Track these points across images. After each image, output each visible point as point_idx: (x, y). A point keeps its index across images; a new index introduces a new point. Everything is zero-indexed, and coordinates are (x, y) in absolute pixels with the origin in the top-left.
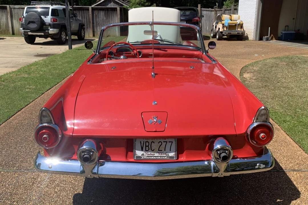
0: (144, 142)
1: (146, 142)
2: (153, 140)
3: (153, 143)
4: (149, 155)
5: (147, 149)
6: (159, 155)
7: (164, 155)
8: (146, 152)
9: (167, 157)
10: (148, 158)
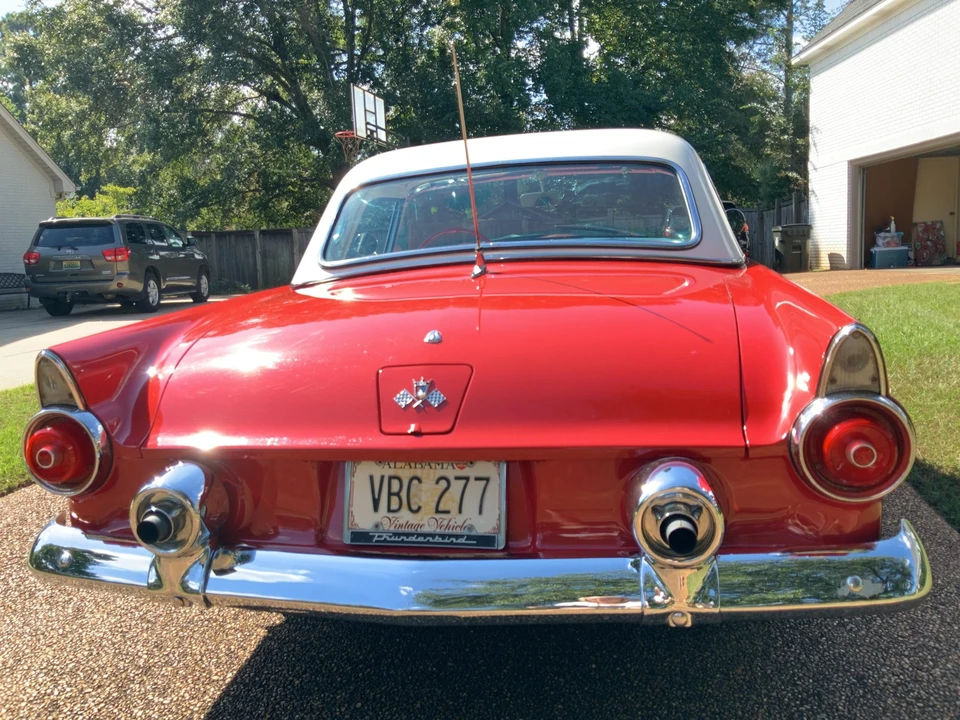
0: (382, 477)
1: (390, 478)
2: (418, 472)
3: (415, 482)
4: (400, 526)
5: (395, 505)
6: (438, 531)
7: (458, 531)
8: (391, 515)
9: (469, 538)
10: (397, 539)
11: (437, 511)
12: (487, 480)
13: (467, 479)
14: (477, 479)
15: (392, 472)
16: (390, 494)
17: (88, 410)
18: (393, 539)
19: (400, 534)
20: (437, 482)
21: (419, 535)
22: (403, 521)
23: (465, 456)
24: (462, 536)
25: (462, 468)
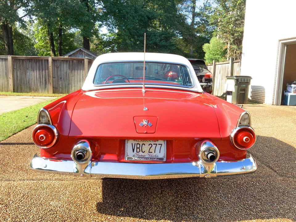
0: (135, 144)
3: (143, 145)
4: (140, 156)
5: (138, 151)
6: (149, 157)
7: (154, 157)
8: (137, 153)
9: (157, 159)
10: (139, 159)
11: (149, 152)
12: (162, 145)
13: (156, 144)
14: (159, 144)
15: (137, 143)
16: (137, 148)
17: (53, 125)
18: (138, 159)
19: (140, 158)
20: (149, 145)
21: (145, 158)
22: (140, 155)
23: (156, 139)
24: (155, 158)
25: (155, 142)
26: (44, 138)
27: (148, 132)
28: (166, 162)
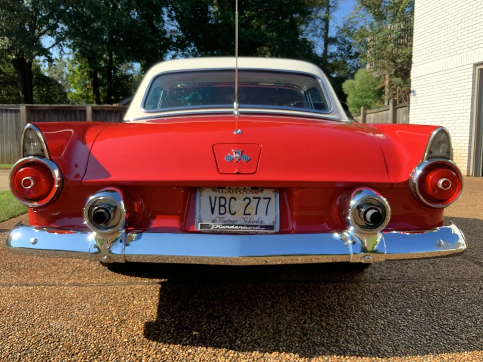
0: (216, 198)
1: (220, 198)
2: (234, 195)
3: (233, 200)
4: (225, 222)
5: (222, 211)
6: (245, 224)
7: (255, 224)
8: (220, 216)
9: (261, 226)
10: (224, 227)
11: (245, 214)
12: (270, 199)
13: (259, 198)
14: (264, 198)
15: (221, 195)
16: (220, 206)
17: (51, 159)
18: (222, 227)
19: (225, 225)
20: (244, 200)
22: (226, 219)
23: (257, 187)
24: (258, 226)
25: (256, 193)
26: (32, 184)
27: (242, 172)
28: (279, 233)
